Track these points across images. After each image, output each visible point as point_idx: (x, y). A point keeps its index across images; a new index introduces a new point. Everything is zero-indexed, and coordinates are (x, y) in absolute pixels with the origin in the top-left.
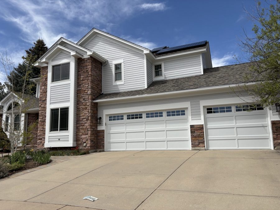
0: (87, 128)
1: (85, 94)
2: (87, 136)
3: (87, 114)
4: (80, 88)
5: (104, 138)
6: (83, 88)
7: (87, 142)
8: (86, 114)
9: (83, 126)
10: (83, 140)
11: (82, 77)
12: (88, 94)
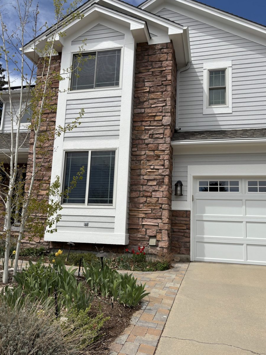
0: (160, 202)
1: (155, 123)
2: (159, 221)
3: (160, 171)
4: (143, 110)
5: (189, 229)
6: (148, 111)
7: (159, 236)
8: (158, 169)
9: (147, 197)
10: (148, 231)
11: (147, 84)
12: (163, 125)
